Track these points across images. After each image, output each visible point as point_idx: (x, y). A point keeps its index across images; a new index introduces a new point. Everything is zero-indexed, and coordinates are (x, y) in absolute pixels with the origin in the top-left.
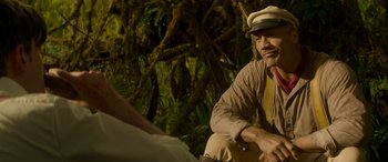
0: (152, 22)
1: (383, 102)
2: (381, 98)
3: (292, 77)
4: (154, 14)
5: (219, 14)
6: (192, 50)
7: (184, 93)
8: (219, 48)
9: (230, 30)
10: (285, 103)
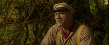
0: (27, 11)
1: (98, 38)
2: (98, 37)
3: (68, 32)
4: (28, 9)
5: (48, 10)
6: (39, 21)
7: (36, 33)
8: (47, 20)
9: (51, 14)
10: (64, 42)
